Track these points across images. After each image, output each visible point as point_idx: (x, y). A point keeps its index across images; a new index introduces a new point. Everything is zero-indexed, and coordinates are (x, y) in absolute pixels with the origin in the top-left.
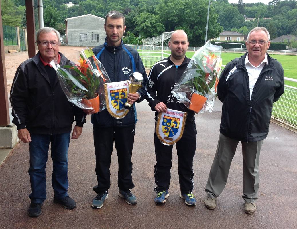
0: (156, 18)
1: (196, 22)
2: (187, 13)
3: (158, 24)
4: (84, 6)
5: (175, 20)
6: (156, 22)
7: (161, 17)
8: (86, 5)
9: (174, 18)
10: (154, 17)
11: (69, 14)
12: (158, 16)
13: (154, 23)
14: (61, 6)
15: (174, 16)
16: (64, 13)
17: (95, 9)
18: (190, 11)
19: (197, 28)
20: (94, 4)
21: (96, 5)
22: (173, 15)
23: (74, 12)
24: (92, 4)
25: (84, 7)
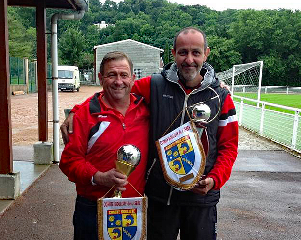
0: (228, 43)
1: (291, 48)
2: (277, 35)
3: (232, 52)
4: (122, 26)
5: (258, 45)
6: (229, 49)
7: (236, 42)
8: (126, 25)
9: (257, 43)
10: (226, 41)
11: (100, 39)
12: (231, 41)
13: (225, 51)
14: (89, 27)
15: (257, 40)
16: (93, 38)
17: (139, 31)
18: (282, 33)
19: (292, 58)
20: (138, 24)
21: (141, 26)
22: (255, 38)
23: (108, 35)
24: (135, 24)
25: (123, 28)
